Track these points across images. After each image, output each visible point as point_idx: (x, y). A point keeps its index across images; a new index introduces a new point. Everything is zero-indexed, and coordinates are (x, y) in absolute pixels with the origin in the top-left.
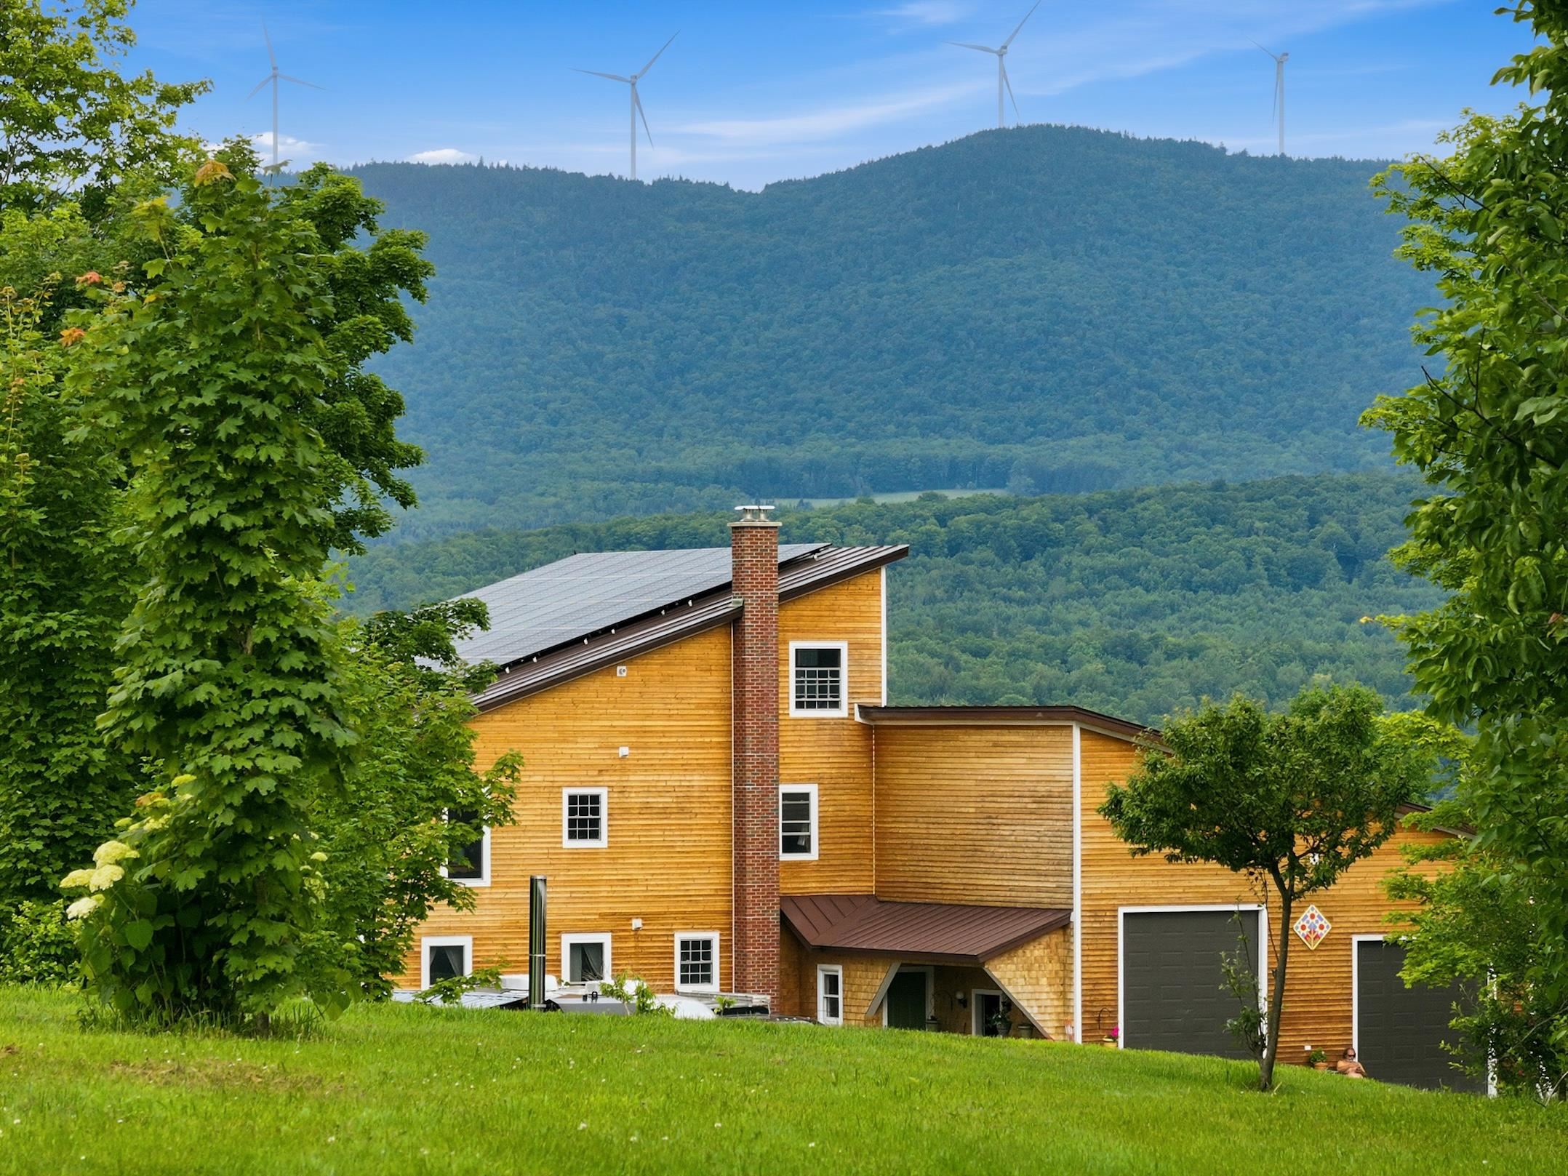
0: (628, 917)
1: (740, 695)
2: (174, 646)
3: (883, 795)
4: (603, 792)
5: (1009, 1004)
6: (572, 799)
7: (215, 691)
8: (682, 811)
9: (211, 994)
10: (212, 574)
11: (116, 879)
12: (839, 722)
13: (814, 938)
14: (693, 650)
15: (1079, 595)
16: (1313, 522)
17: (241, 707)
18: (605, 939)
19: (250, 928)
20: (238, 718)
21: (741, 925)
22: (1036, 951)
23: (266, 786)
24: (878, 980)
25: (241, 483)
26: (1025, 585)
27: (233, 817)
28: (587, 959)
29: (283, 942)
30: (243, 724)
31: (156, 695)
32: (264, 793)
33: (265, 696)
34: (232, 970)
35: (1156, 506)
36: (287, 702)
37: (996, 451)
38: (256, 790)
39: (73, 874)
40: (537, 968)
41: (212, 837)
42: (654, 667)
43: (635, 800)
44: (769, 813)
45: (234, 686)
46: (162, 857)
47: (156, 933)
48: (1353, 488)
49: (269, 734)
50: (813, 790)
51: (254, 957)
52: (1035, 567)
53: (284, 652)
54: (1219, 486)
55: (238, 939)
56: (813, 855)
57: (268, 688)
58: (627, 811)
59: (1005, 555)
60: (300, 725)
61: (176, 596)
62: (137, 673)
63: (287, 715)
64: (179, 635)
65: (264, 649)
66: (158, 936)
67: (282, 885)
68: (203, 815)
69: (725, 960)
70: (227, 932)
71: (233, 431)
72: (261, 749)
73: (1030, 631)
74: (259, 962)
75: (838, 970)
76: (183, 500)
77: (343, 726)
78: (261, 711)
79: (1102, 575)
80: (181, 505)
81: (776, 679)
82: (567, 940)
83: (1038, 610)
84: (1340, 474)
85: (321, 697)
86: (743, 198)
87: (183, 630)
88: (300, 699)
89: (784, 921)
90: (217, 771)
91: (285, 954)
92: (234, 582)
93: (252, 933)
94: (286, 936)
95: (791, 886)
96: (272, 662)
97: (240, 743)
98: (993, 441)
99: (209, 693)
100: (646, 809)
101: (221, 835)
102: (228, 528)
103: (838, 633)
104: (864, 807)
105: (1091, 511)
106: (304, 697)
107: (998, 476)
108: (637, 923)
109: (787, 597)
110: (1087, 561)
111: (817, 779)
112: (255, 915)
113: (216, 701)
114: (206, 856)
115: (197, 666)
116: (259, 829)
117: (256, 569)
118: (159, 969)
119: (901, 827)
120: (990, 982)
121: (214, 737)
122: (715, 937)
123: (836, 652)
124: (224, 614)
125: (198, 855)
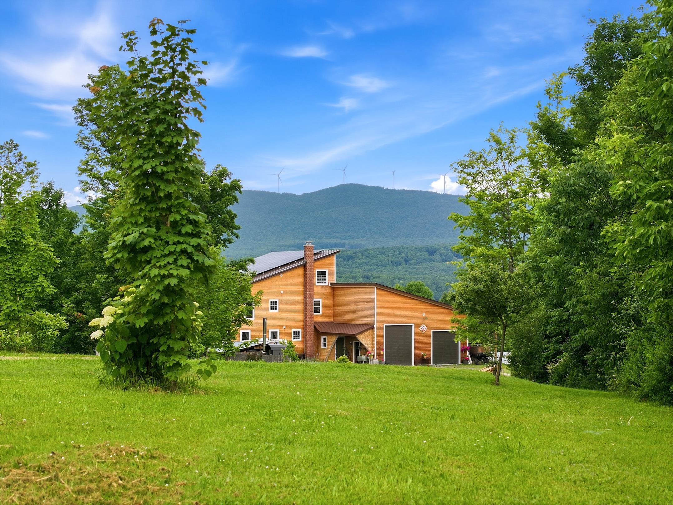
0: (283, 326)
1: (306, 280)
2: (136, 222)
3: (335, 300)
4: (277, 300)
5: (361, 344)
6: (271, 302)
7: (153, 241)
8: (294, 304)
9: (153, 371)
10: (153, 192)
11: (110, 322)
12: (326, 286)
13: (321, 331)
14: (296, 271)
15: (358, 267)
16: (400, 254)
17: (164, 248)
18: (278, 331)
19: (168, 343)
20: (163, 253)
21: (306, 328)
22: (367, 333)
23: (173, 282)
24: (334, 339)
25: (167, 153)
26: (348, 265)
27: (159, 295)
28: (274, 335)
29: (183, 349)
30: (166, 256)
31: (128, 243)
32: (172, 285)
33: (174, 244)
34: (160, 361)
35: (372, 251)
36: (184, 246)
37: (343, 241)
38: (169, 284)
39: (94, 320)
40: (265, 337)
41: (150, 305)
42: (288, 274)
43: (284, 302)
44: (311, 304)
45: (161, 240)
46: (129, 313)
47: (128, 346)
48: (407, 248)
49: (176, 260)
50: (320, 300)
51: (170, 356)
52: (350, 262)
53: (183, 225)
54: (383, 248)
55: (163, 348)
56: (321, 313)
57: (176, 240)
58: (282, 304)
59: (345, 260)
60: (190, 256)
61: (137, 201)
62: (121, 234)
63: (184, 252)
64: (139, 217)
65: (175, 224)
66: (129, 346)
67: (183, 325)
68: (147, 295)
69: (302, 335)
70: (158, 345)
71: (162, 130)
72: (172, 266)
73: (349, 273)
74: (172, 358)
75: (326, 337)
76: (141, 159)
77: (208, 257)
78: (173, 250)
79: (362, 263)
80: (140, 162)
81: (313, 277)
82: (270, 331)
83: (351, 270)
84: (405, 246)
85: (199, 245)
86: (297, 196)
87: (140, 215)
88: (190, 245)
89: (315, 327)
90: (152, 275)
91: (183, 354)
92: (162, 194)
93: (169, 346)
94: (183, 346)
95: (316, 320)
96: (178, 230)
97: (162, 264)
98: (342, 240)
99: (150, 242)
100: (286, 304)
101: (155, 303)
102: (159, 171)
103: (325, 268)
104: (331, 304)
105: (360, 252)
106: (191, 244)
107: (343, 246)
108: (284, 327)
109: (316, 260)
110: (359, 261)
111: (321, 298)
112: (170, 337)
113: (153, 246)
114: (149, 312)
115: (145, 230)
116: (171, 301)
117: (172, 189)
118: (130, 360)
119: (339, 308)
120: (357, 339)
121: (152, 261)
122: (300, 330)
123: (325, 272)
124: (157, 209)
125: (145, 312)
